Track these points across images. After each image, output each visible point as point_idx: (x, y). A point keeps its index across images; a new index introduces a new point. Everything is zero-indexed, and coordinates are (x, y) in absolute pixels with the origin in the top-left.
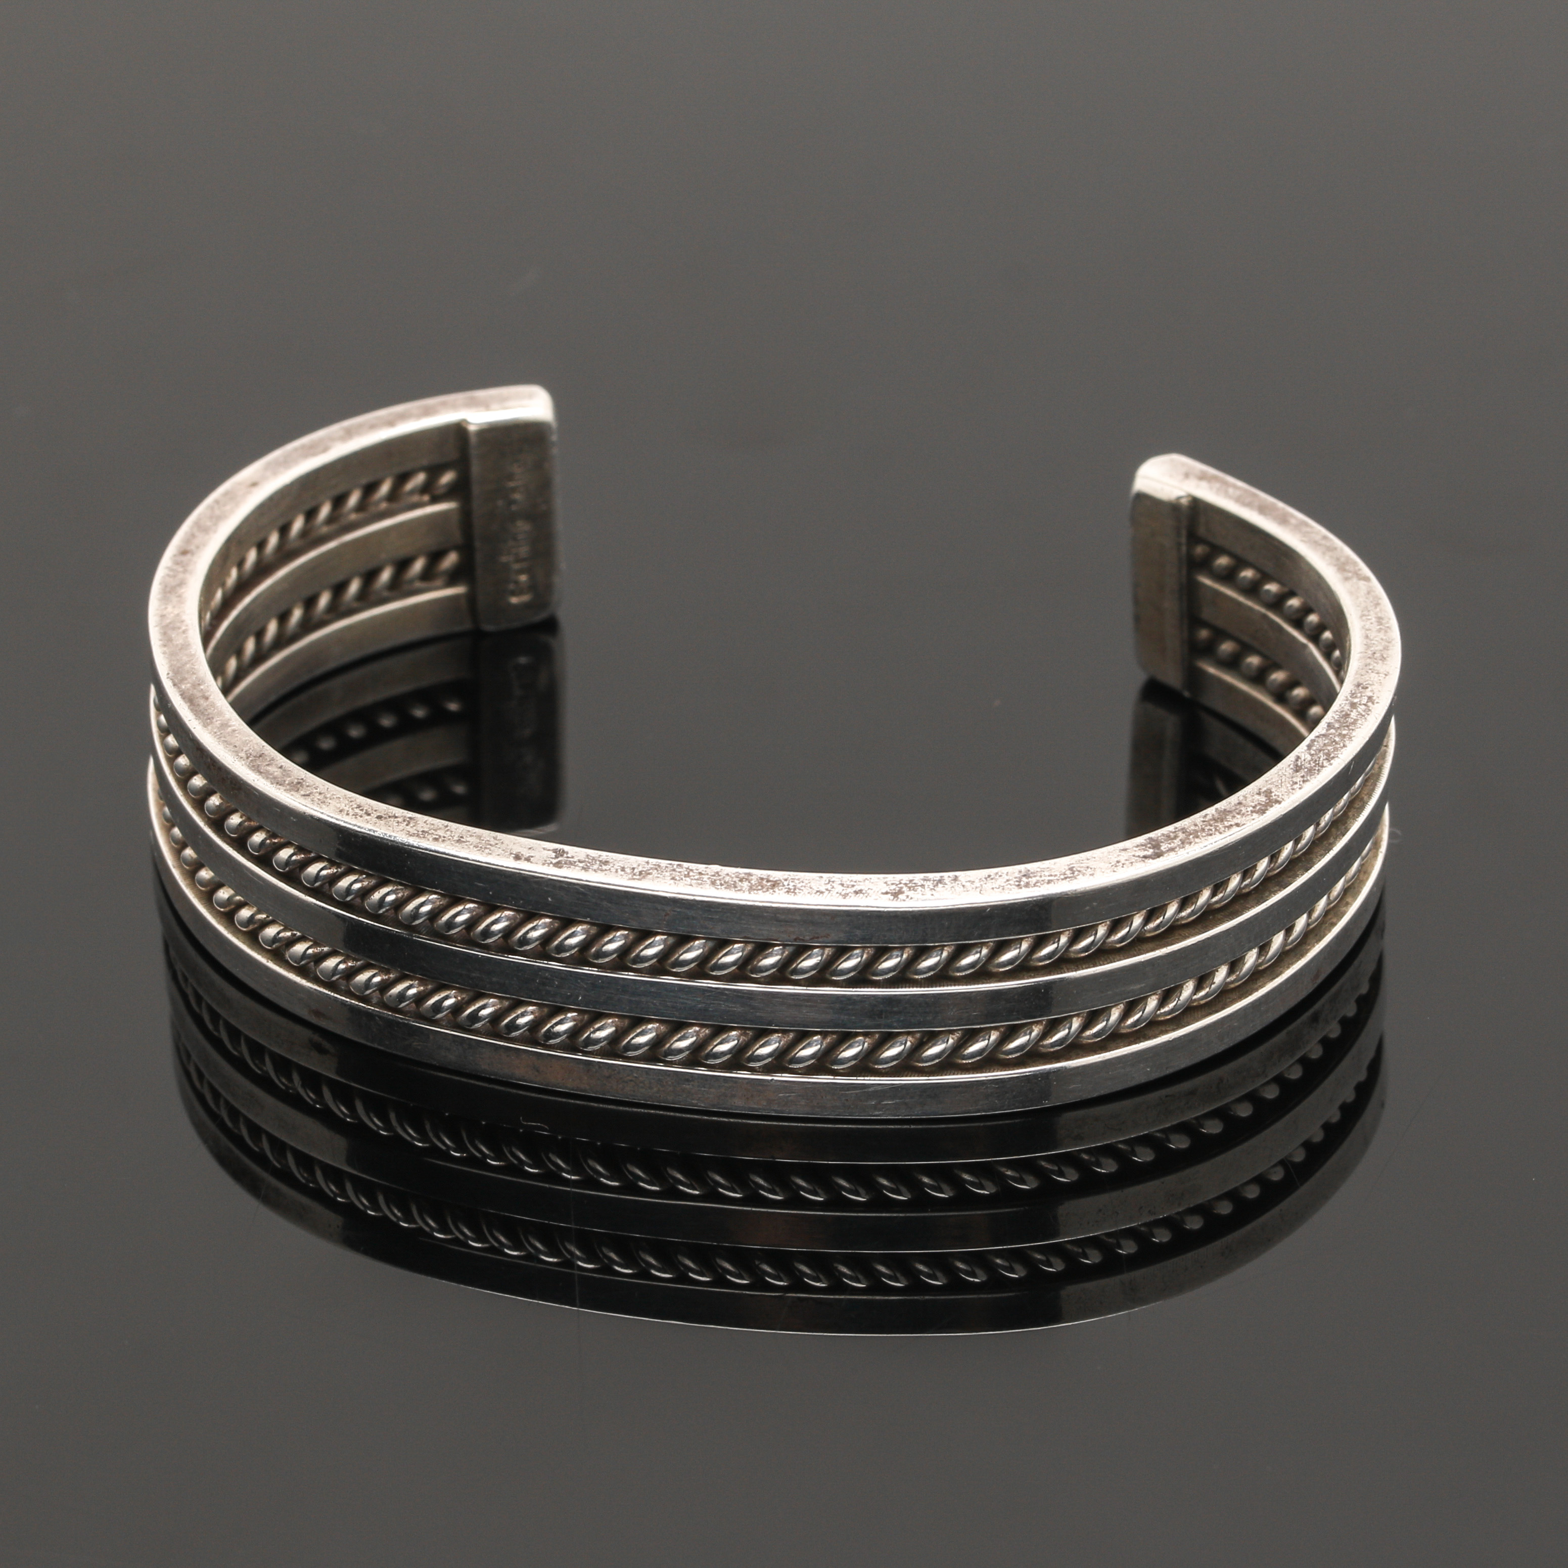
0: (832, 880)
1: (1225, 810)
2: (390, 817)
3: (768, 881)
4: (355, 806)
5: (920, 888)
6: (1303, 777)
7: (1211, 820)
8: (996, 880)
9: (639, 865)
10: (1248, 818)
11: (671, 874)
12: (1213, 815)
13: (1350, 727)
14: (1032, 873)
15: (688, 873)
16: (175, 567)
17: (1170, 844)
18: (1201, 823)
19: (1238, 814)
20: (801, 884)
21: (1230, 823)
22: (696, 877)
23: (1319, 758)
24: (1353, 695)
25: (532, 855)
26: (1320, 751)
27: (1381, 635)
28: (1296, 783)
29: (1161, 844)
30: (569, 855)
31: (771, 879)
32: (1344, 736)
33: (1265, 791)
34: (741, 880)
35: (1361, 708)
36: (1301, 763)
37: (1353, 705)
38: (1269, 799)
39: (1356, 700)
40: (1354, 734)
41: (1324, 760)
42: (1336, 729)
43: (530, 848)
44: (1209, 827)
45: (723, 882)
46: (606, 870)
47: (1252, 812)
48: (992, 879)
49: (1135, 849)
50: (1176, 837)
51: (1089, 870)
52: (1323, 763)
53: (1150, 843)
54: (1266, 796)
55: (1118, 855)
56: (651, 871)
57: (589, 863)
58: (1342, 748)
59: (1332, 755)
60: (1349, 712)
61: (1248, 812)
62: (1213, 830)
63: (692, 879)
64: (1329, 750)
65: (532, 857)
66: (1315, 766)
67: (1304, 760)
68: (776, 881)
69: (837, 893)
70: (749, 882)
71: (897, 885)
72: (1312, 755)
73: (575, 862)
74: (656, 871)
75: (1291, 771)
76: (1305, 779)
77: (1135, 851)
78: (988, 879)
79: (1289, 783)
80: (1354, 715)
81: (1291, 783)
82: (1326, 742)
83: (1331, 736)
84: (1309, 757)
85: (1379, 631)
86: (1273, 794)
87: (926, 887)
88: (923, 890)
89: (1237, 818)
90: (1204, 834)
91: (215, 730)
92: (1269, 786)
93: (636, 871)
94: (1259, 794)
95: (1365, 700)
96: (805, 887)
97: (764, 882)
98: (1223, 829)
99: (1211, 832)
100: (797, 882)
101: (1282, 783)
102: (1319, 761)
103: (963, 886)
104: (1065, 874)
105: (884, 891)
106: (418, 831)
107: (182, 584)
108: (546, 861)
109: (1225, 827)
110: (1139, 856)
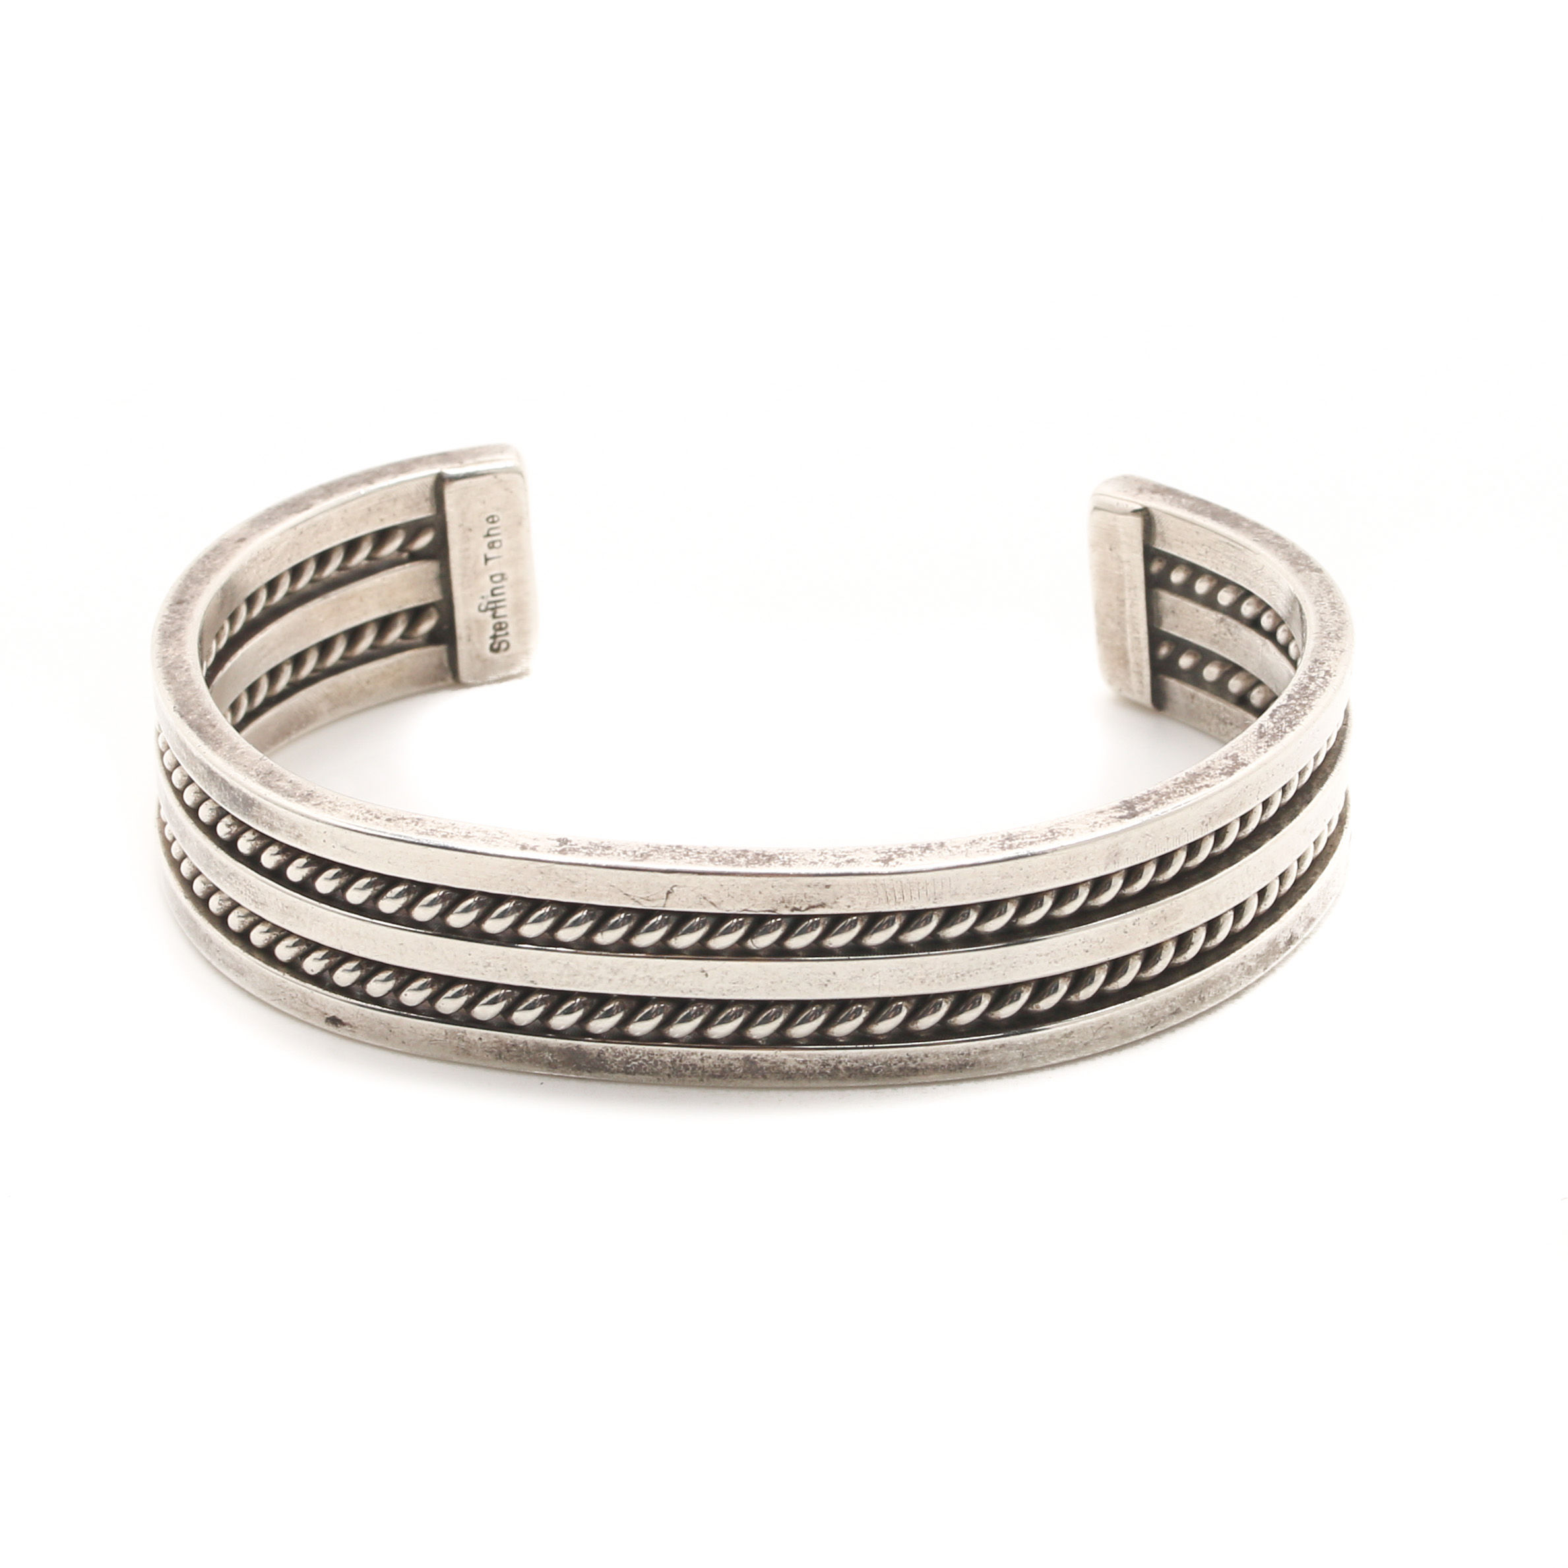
0: (825, 852)
1: (1195, 773)
2: (398, 819)
3: (764, 856)
4: (365, 811)
5: (909, 855)
6: (1267, 742)
7: (1181, 783)
8: (981, 844)
9: (640, 848)
10: (1216, 780)
11: (671, 855)
12: (1183, 778)
13: (1310, 698)
14: (1014, 836)
15: (688, 853)
16: (172, 615)
17: (1144, 805)
18: (1173, 786)
19: (1207, 776)
20: (796, 857)
21: (1200, 785)
22: (695, 856)
23: (1282, 725)
24: (1311, 670)
25: (536, 844)
26: (1282, 719)
27: (1335, 617)
28: (1261, 748)
29: (1136, 806)
30: (572, 843)
31: (767, 854)
32: (1305, 705)
33: (1232, 756)
34: (738, 856)
35: (1320, 681)
36: (1265, 730)
37: (1312, 679)
38: (1236, 762)
39: (1313, 674)
40: (1313, 703)
41: (1286, 727)
42: (1297, 700)
43: (535, 839)
44: (1180, 789)
45: (720, 859)
46: (608, 854)
47: (1220, 774)
48: (977, 843)
49: (1111, 811)
50: (1149, 799)
51: (1068, 831)
52: (1285, 729)
53: (1125, 805)
54: (1233, 760)
55: (1096, 817)
56: (652, 853)
57: (592, 848)
58: (1303, 716)
59: (1294, 722)
60: (1307, 685)
61: (1216, 774)
62: (1185, 791)
63: (691, 858)
64: (1290, 718)
65: (537, 846)
66: (1278, 732)
67: (1268, 728)
68: (771, 856)
69: (830, 863)
70: (746, 857)
71: (886, 853)
72: (1275, 723)
73: (579, 849)
74: (656, 853)
75: (1256, 738)
76: (1269, 744)
77: (1111, 813)
78: (973, 844)
79: (1254, 748)
80: (1312, 686)
81: (1256, 747)
82: (1288, 711)
83: (1292, 706)
84: (1272, 725)
85: (1333, 614)
86: (1239, 758)
87: (914, 853)
88: (912, 856)
89: (1207, 780)
90: (1176, 795)
91: (225, 753)
92: (1235, 751)
93: (637, 853)
94: (1226, 758)
95: (1322, 674)
96: (799, 859)
97: (760, 857)
98: (1194, 790)
99: (1182, 793)
100: (791, 855)
101: (1247, 748)
102: (1282, 727)
103: (950, 851)
104: (1045, 836)
105: (875, 859)
106: (427, 830)
107: (180, 629)
108: (550, 849)
109: (1196, 788)
110: (1115, 817)
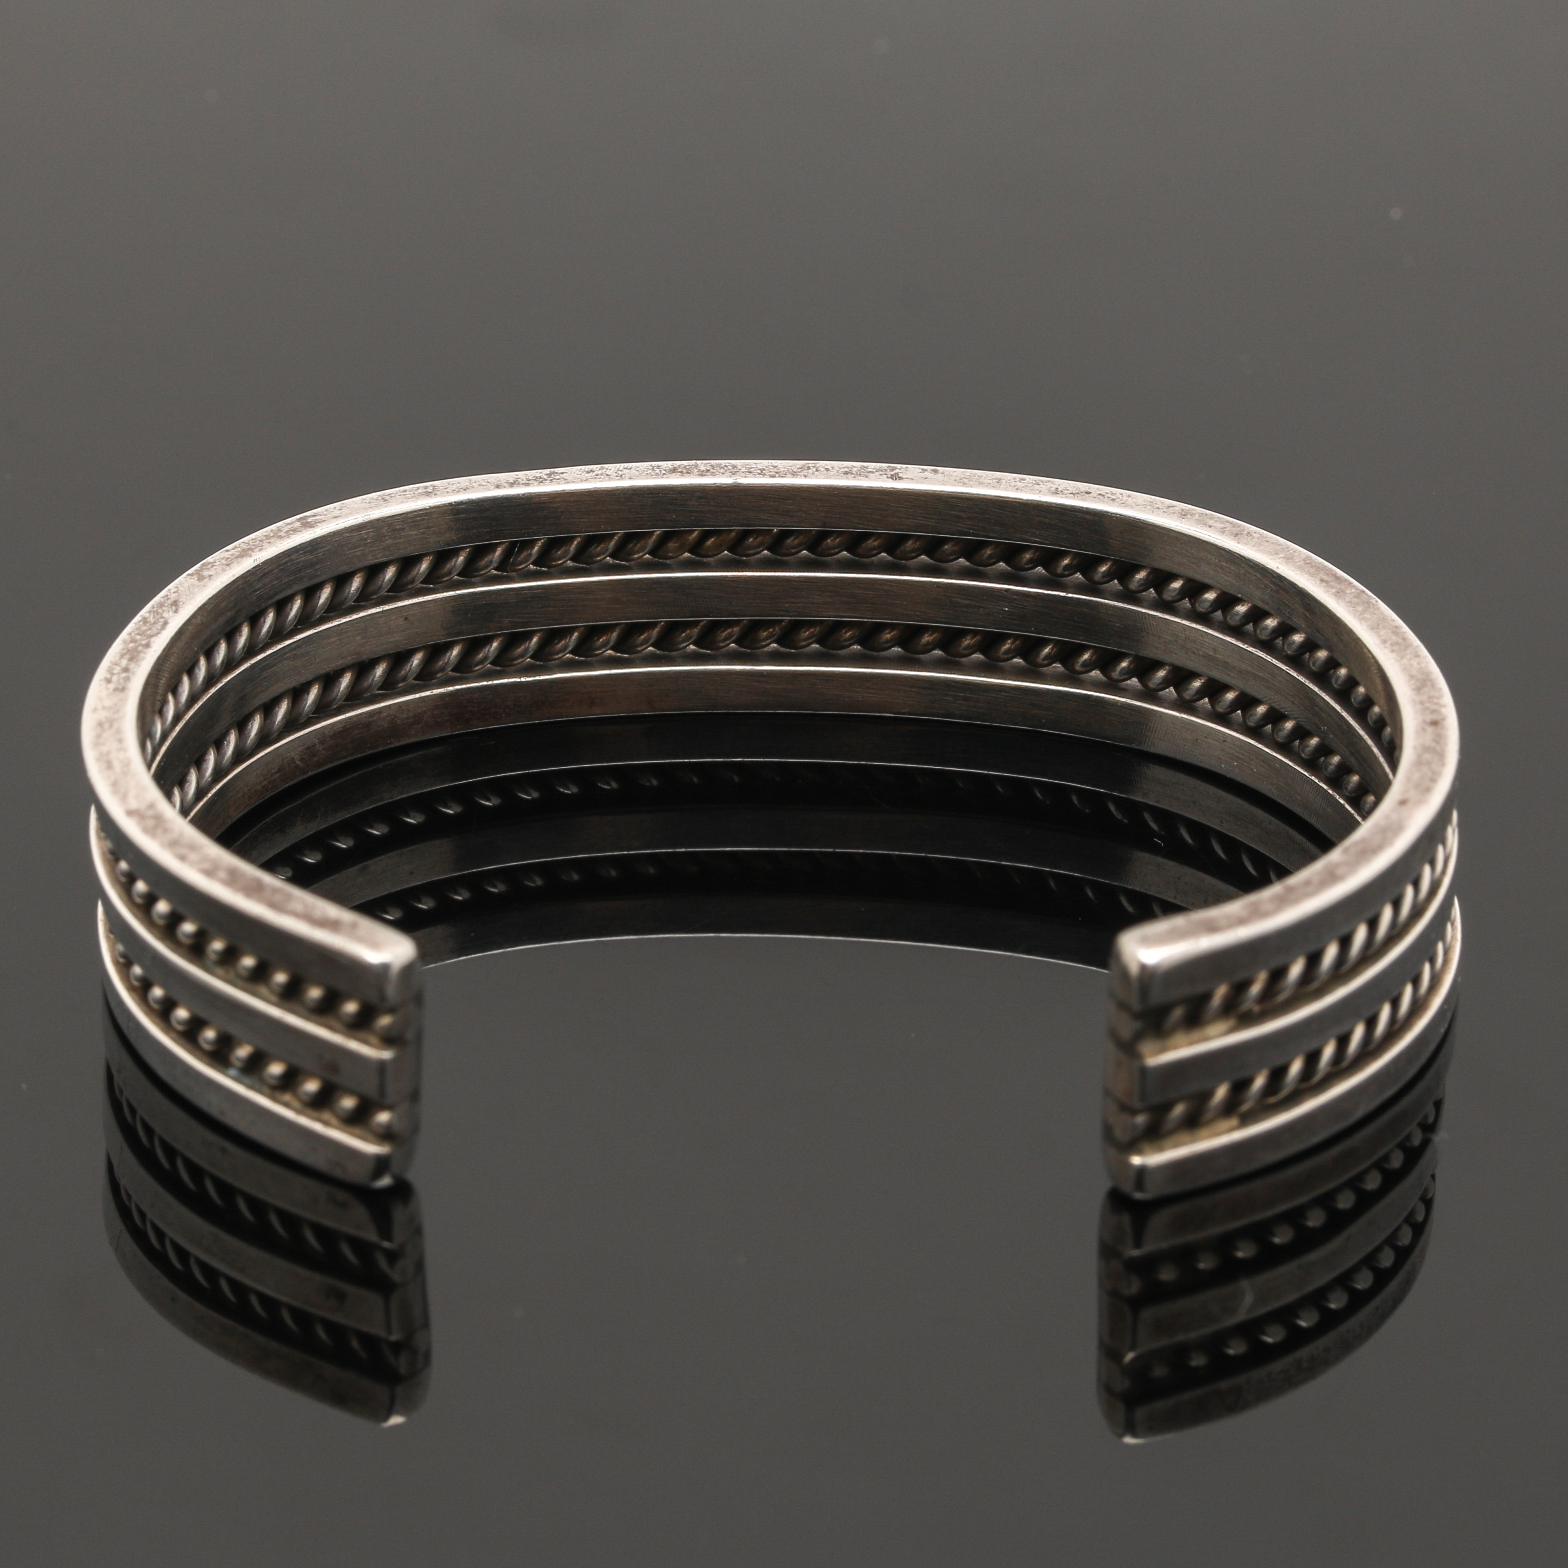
0: (618, 478)
1: (242, 557)
2: (1078, 493)
3: (682, 472)
4: (1117, 500)
5: (530, 478)
6: (168, 599)
7: (254, 548)
8: (457, 488)
9: (813, 474)
10: (218, 557)
11: (779, 469)
12: (253, 552)
13: (126, 651)
14: (424, 495)
15: (762, 472)
16: (1435, 707)
17: (292, 527)
18: (264, 544)
19: (228, 558)
20: (648, 472)
21: (236, 550)
22: (753, 469)
23: (154, 617)
24: (127, 679)
25: (921, 474)
26: (155, 623)
27: (105, 749)
28: (174, 593)
29: (300, 526)
30: (886, 476)
31: (679, 474)
32: (131, 642)
33: (204, 579)
34: (708, 471)
35: (117, 669)
36: (172, 609)
37: (126, 670)
38: (199, 574)
39: (124, 675)
40: (122, 646)
41: (149, 617)
42: (140, 645)
43: (926, 478)
44: (256, 543)
45: (725, 468)
46: (844, 468)
47: (215, 562)
48: (462, 488)
50: (287, 532)
51: (367, 502)
52: (150, 614)
53: (312, 524)
54: (203, 576)
55: (341, 513)
56: (799, 470)
57: (863, 472)
58: (133, 632)
59: (141, 623)
60: (130, 662)
61: (219, 561)
62: (251, 543)
63: (757, 467)
64: (146, 626)
65: (921, 472)
66: (157, 610)
67: (169, 612)
68: (674, 473)
69: (610, 470)
70: (700, 470)
71: (554, 479)
72: (162, 617)
74: (795, 471)
75: (181, 599)
76: (165, 598)
77: (325, 518)
78: (465, 488)
79: (181, 591)
80: (124, 662)
81: (179, 591)
82: (149, 632)
83: (145, 638)
84: (165, 615)
85: (108, 753)
86: (196, 579)
87: (525, 479)
88: (527, 478)
89: (228, 555)
90: (260, 539)
91: (1296, 554)
92: (202, 583)
93: (814, 470)
94: (210, 576)
95: (115, 678)
96: (644, 471)
97: (685, 471)
98: (241, 545)
99: (253, 541)
100: (652, 474)
101: (189, 589)
102: (154, 616)
103: (488, 482)
104: (391, 497)
105: (565, 474)
106: (1043, 484)
107: (1418, 690)
108: (906, 470)
109: (239, 547)
110: (321, 515)
